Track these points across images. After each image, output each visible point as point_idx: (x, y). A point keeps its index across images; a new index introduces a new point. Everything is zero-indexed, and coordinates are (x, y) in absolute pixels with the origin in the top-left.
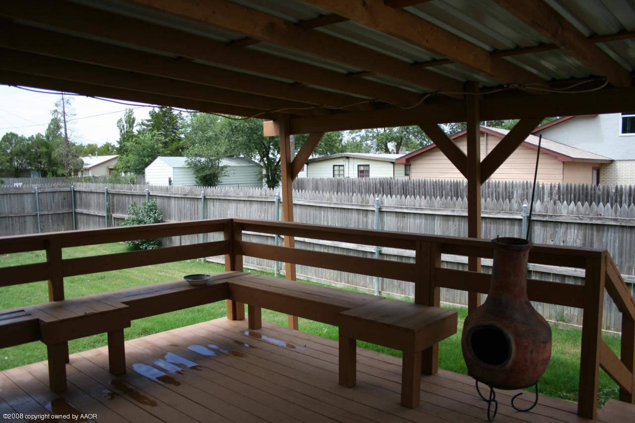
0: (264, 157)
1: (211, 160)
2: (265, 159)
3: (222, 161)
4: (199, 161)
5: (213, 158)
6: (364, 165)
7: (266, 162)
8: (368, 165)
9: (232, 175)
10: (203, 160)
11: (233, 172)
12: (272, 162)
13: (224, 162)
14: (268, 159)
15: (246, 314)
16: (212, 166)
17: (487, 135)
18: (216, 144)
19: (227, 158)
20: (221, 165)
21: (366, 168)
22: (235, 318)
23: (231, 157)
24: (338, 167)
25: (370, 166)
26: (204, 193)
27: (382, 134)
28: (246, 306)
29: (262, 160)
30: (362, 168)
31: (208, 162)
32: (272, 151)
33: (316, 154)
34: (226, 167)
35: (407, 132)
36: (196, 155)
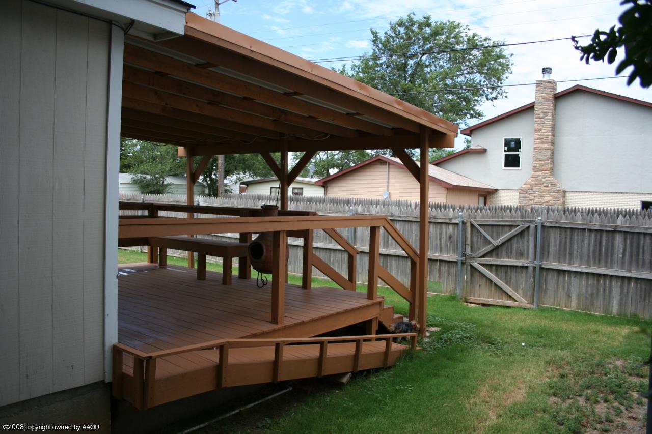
0: (207, 177)
1: (156, 178)
2: (208, 179)
3: (167, 178)
4: (145, 178)
5: (158, 176)
6: (298, 188)
7: (209, 182)
8: (302, 188)
9: (176, 192)
10: (148, 177)
11: (176, 190)
12: (215, 182)
13: (168, 180)
14: (212, 180)
15: (158, 261)
16: (157, 183)
17: (389, 164)
18: (161, 163)
19: (172, 177)
20: (165, 183)
21: (300, 191)
22: (152, 262)
23: (175, 175)
24: (275, 189)
25: (304, 189)
26: (143, 199)
27: (324, 161)
28: (159, 248)
29: (205, 180)
30: (296, 191)
31: (153, 179)
32: (214, 172)
33: (256, 177)
34: (169, 185)
35: (348, 160)
36: (141, 173)
